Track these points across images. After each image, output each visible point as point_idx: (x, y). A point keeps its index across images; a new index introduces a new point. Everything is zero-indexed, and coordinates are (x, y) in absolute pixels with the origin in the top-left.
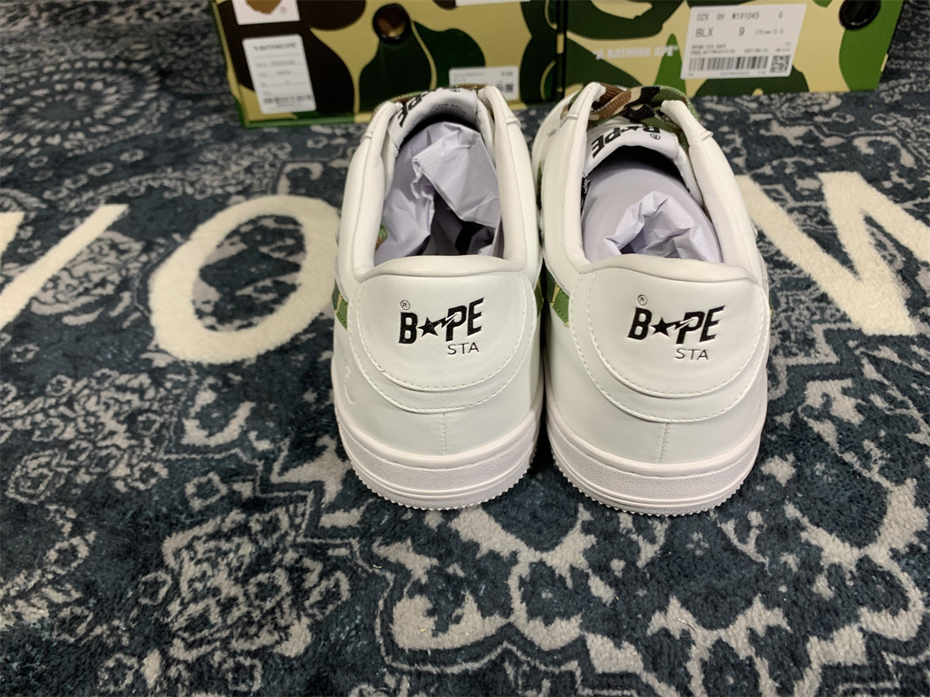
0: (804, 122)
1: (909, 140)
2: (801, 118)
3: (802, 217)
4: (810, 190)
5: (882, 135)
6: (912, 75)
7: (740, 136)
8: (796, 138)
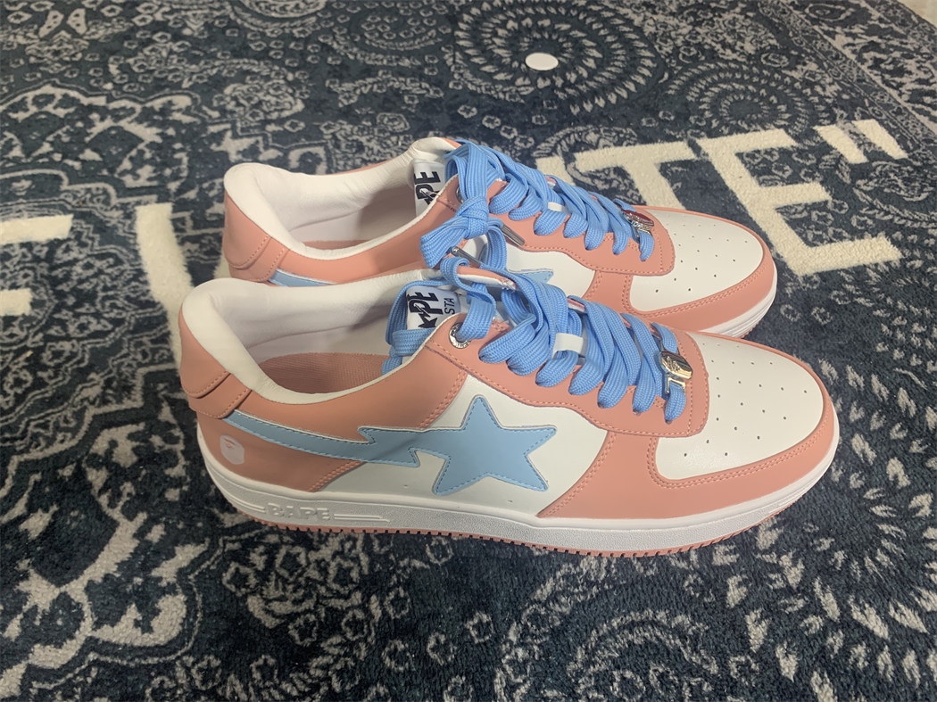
0: (257, 131)
1: (337, 151)
2: (255, 127)
3: (196, 246)
4: (218, 215)
5: (315, 145)
6: (380, 73)
7: (188, 155)
8: (239, 152)
